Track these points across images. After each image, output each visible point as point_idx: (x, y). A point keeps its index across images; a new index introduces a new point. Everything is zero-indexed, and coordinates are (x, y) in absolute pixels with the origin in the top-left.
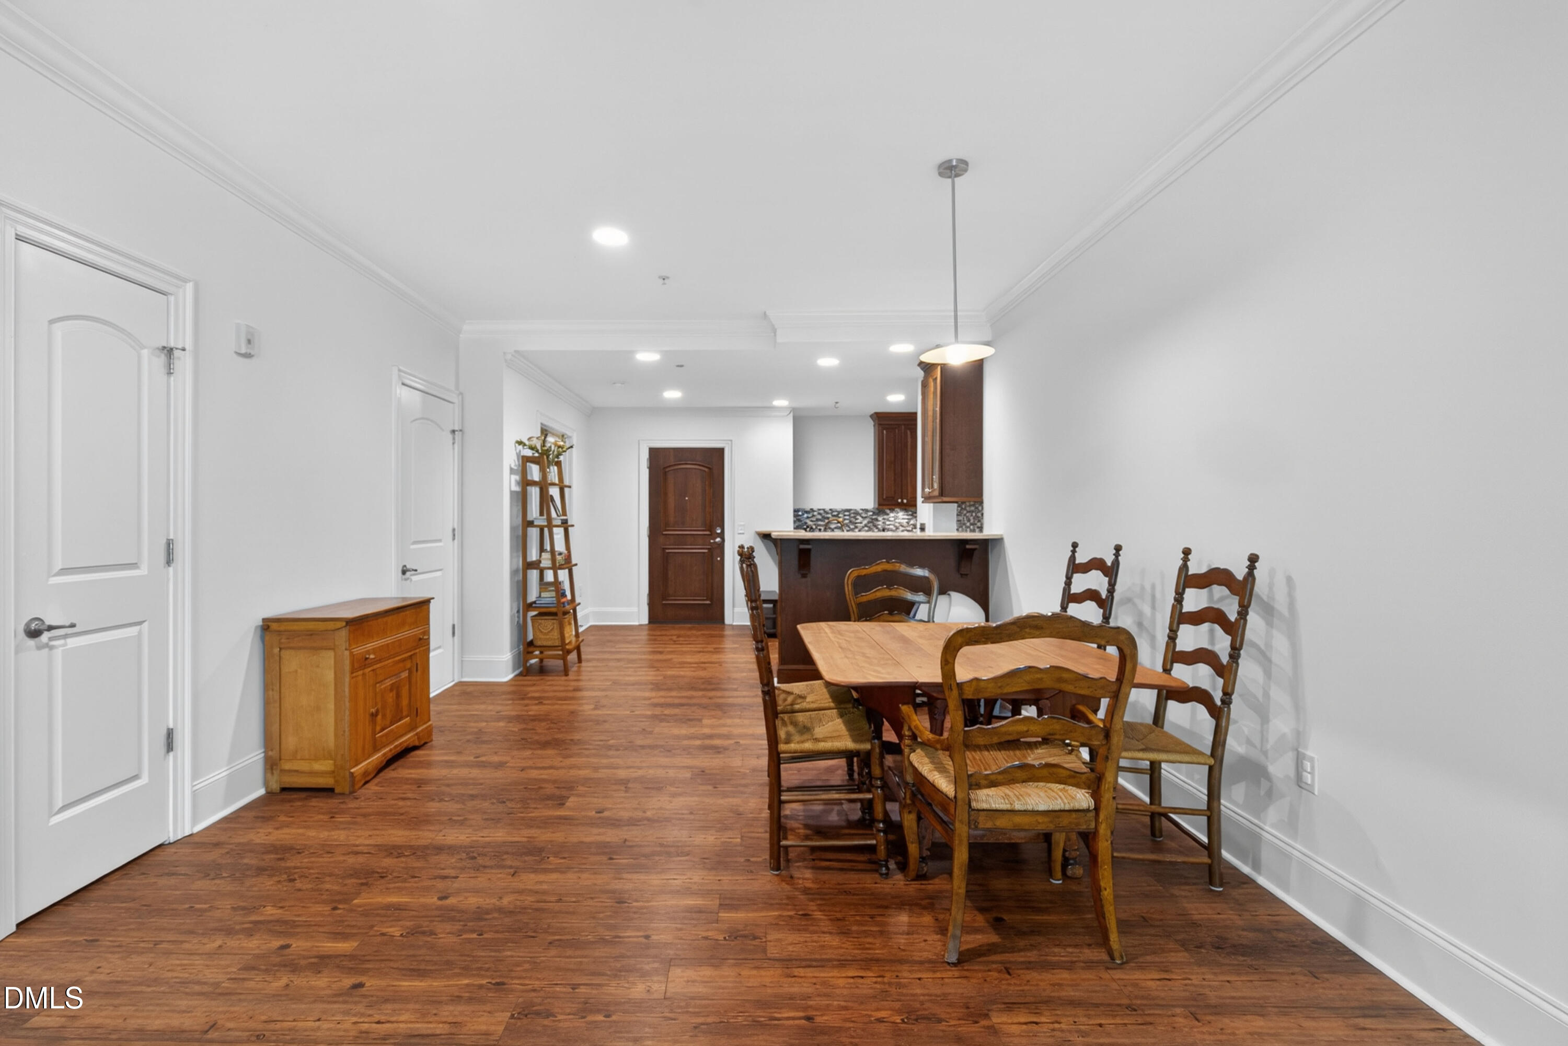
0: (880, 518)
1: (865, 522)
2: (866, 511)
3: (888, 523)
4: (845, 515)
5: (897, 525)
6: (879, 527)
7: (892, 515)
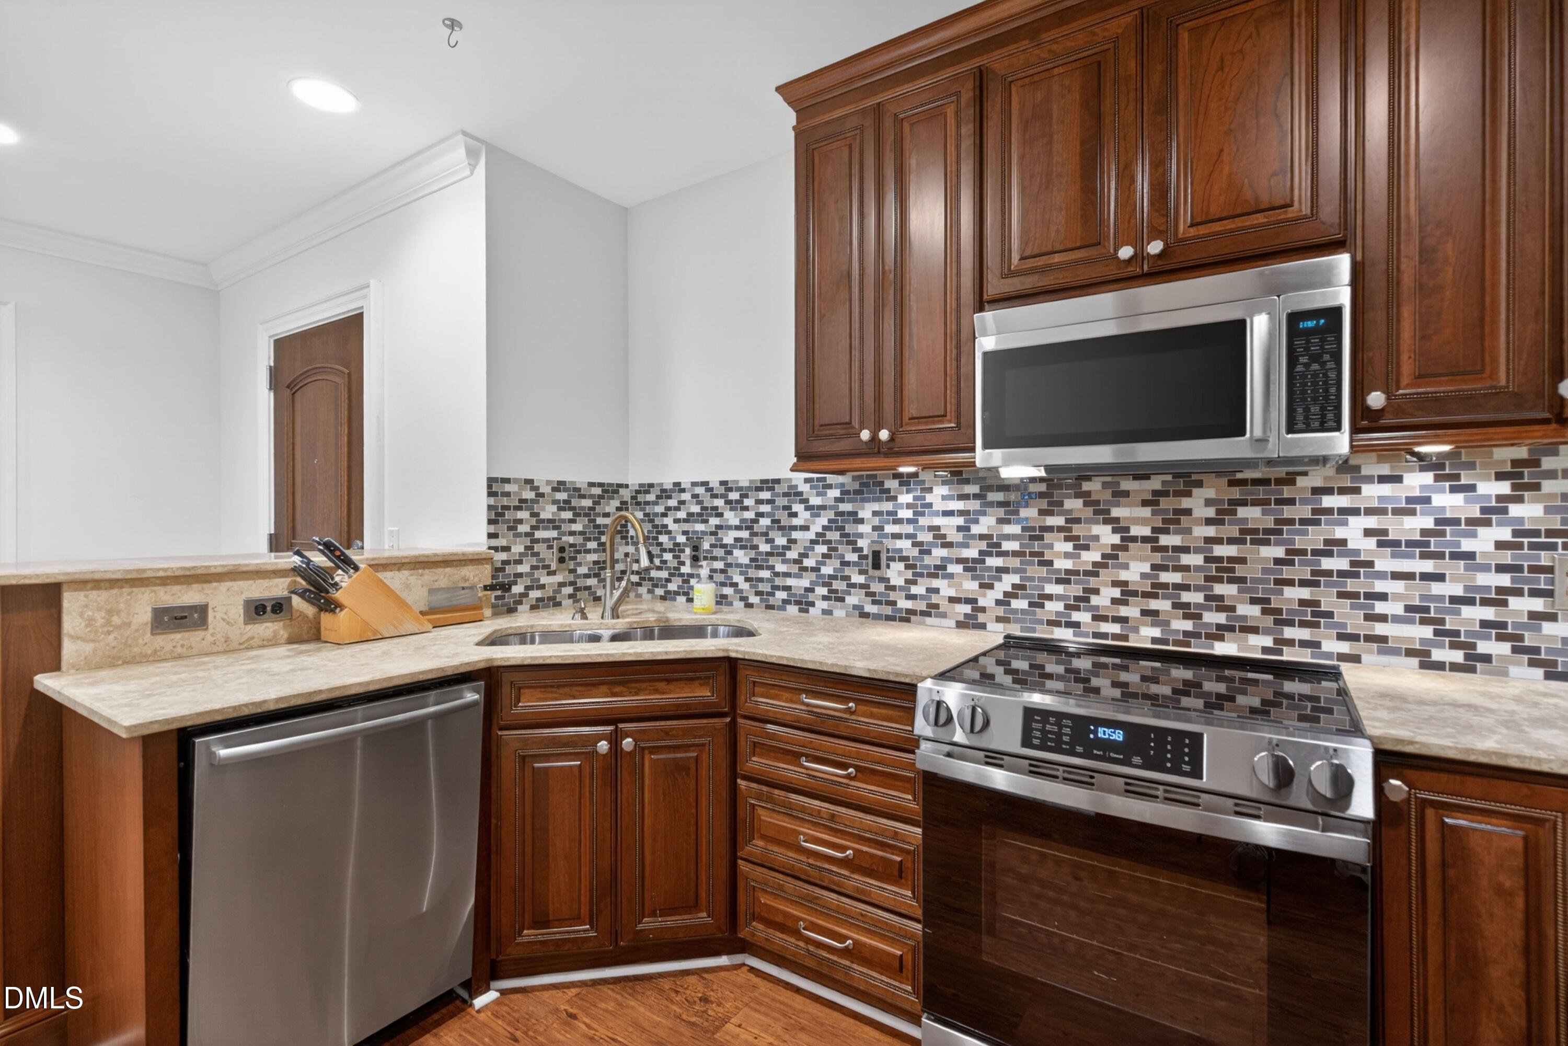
0: (866, 512)
3: (890, 529)
4: (759, 502)
5: (926, 537)
6: (861, 543)
7: (905, 498)
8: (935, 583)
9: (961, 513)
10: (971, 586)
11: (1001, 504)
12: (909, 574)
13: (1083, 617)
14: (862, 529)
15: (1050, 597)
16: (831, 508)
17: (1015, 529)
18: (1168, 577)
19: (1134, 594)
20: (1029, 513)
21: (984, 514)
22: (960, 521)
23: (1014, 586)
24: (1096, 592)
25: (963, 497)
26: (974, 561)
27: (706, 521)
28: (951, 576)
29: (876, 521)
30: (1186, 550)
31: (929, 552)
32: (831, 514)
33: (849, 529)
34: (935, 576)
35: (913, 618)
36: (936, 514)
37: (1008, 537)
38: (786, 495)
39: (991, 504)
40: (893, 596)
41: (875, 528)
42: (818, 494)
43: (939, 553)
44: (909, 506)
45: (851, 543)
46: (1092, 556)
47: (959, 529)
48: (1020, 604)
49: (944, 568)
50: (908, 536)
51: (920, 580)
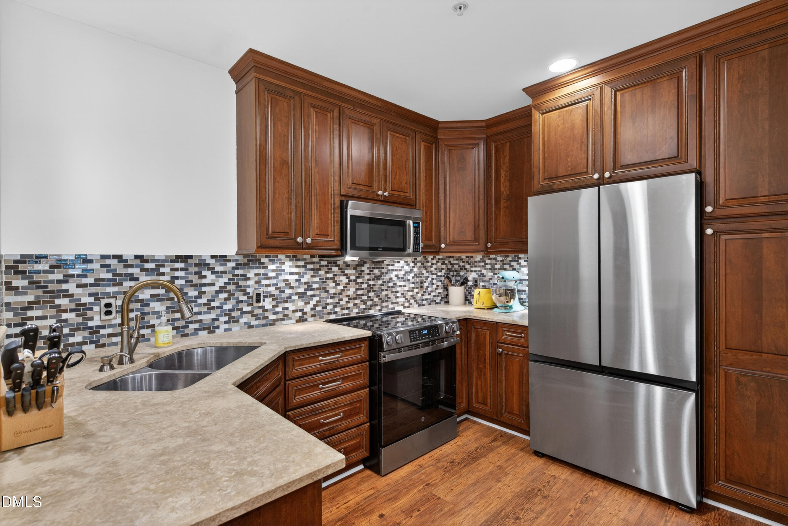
0: (251, 274)
1: (221, 282)
2: (224, 259)
3: (264, 282)
5: (282, 285)
6: (248, 290)
8: (286, 305)
9: (297, 273)
10: (301, 304)
11: (312, 270)
12: (274, 303)
13: (338, 309)
14: (249, 283)
15: (328, 304)
16: (230, 272)
17: (317, 279)
18: (360, 292)
19: (351, 299)
20: (322, 273)
21: (306, 274)
22: (297, 277)
23: (317, 302)
24: (342, 300)
25: (298, 267)
26: (303, 293)
27: (121, 284)
28: (293, 301)
29: (257, 279)
30: (362, 283)
31: (283, 292)
32: (230, 276)
33: (242, 283)
34: (286, 302)
35: (276, 323)
36: (286, 274)
37: (315, 283)
38: (196, 265)
39: (308, 270)
40: (266, 314)
41: (256, 282)
42: (221, 265)
43: (288, 291)
44: (274, 271)
45: (243, 290)
46: (340, 287)
47: (297, 280)
48: (319, 308)
49: (290, 298)
50: (273, 285)
51: (279, 305)
